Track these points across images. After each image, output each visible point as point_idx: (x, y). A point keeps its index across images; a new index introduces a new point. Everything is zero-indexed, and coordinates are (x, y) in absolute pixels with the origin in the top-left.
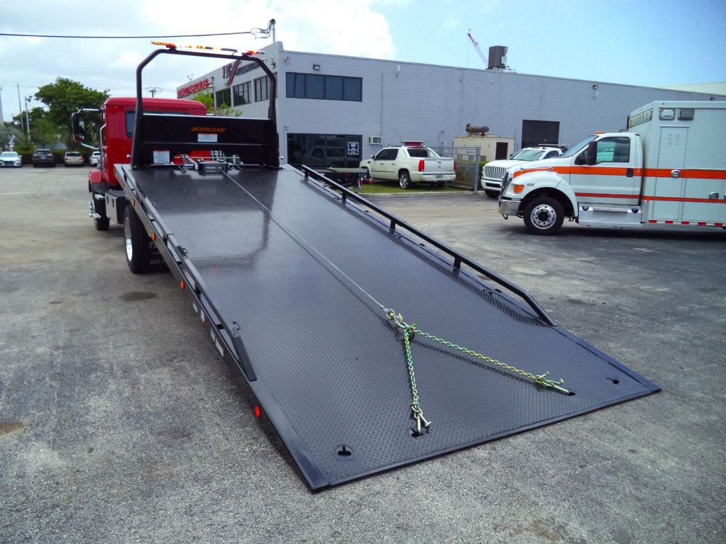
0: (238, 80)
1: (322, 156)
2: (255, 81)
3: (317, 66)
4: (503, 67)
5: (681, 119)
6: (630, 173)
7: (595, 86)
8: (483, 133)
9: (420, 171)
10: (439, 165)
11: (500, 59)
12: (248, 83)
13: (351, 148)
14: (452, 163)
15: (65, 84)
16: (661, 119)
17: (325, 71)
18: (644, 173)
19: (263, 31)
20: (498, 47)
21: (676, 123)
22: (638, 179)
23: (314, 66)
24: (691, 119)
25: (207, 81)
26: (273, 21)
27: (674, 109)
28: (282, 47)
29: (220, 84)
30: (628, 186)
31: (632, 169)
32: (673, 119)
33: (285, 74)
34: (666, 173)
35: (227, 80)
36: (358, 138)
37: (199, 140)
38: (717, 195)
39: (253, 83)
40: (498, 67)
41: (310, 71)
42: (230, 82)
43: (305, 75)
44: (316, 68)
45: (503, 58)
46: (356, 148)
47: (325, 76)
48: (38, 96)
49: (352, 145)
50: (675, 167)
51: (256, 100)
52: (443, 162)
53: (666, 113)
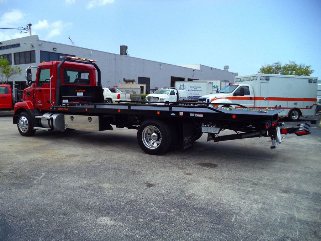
2: (15, 54)
4: (126, 54)
5: (266, 80)
6: (251, 99)
7: (160, 64)
8: (133, 82)
9: (118, 98)
10: (125, 96)
11: (126, 52)
12: (9, 55)
14: (129, 95)
16: (261, 80)
17: (59, 51)
18: (255, 99)
19: (25, 29)
20: (124, 46)
21: (265, 81)
22: (253, 101)
23: (54, 49)
24: (268, 80)
26: (30, 25)
27: (264, 76)
28: (38, 38)
30: (250, 104)
31: (251, 97)
32: (264, 80)
33: (40, 51)
34: (262, 99)
38: (276, 106)
39: (13, 54)
40: (125, 54)
41: (52, 51)
43: (49, 52)
45: (126, 51)
47: (58, 54)
50: (265, 97)
51: (15, 64)
52: (126, 95)
53: (262, 78)
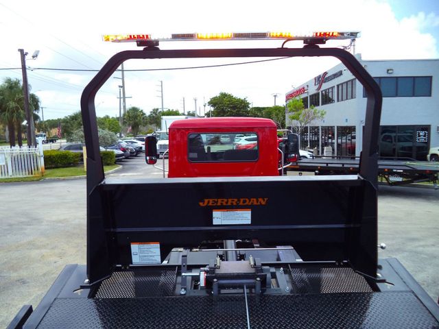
0: (325, 86)
1: (392, 142)
2: (338, 86)
3: (391, 70)
12: (332, 88)
13: (419, 136)
15: (224, 95)
17: (398, 73)
23: (388, 70)
25: (303, 88)
29: (313, 90)
35: (317, 86)
36: (426, 128)
37: (215, 222)
39: (336, 87)
41: (385, 74)
42: (319, 89)
43: (380, 78)
44: (390, 72)
46: (425, 136)
47: (397, 78)
48: (210, 103)
49: (421, 134)
51: (338, 101)
